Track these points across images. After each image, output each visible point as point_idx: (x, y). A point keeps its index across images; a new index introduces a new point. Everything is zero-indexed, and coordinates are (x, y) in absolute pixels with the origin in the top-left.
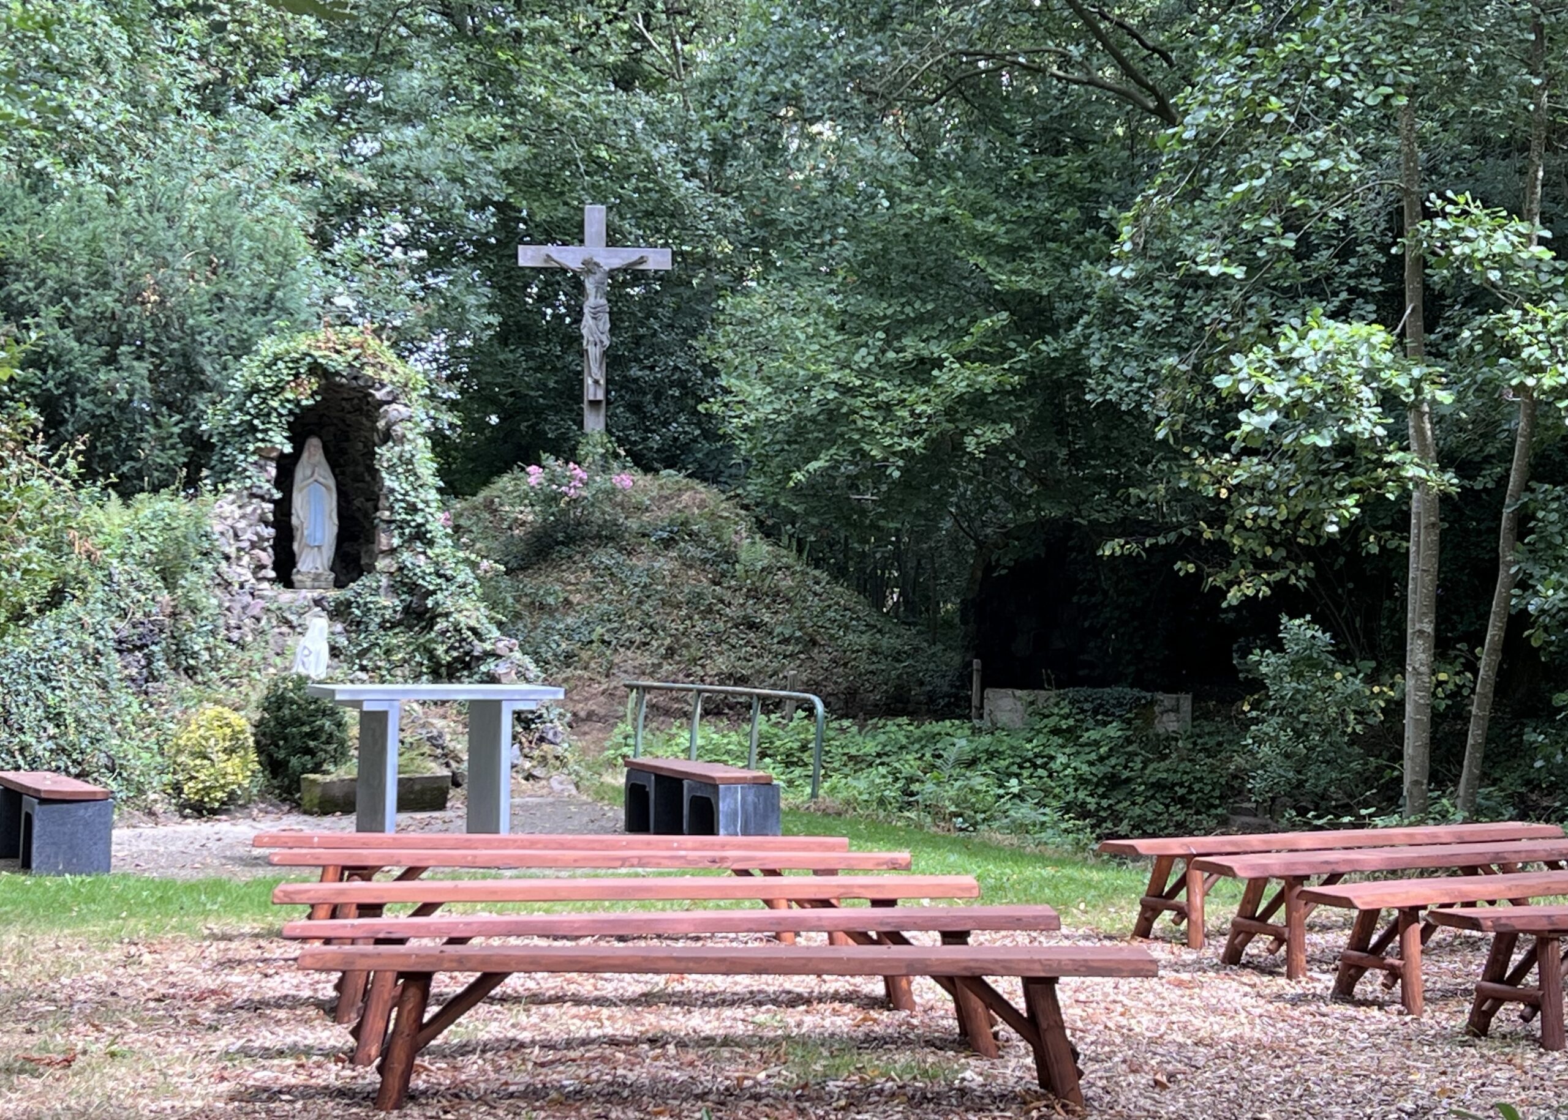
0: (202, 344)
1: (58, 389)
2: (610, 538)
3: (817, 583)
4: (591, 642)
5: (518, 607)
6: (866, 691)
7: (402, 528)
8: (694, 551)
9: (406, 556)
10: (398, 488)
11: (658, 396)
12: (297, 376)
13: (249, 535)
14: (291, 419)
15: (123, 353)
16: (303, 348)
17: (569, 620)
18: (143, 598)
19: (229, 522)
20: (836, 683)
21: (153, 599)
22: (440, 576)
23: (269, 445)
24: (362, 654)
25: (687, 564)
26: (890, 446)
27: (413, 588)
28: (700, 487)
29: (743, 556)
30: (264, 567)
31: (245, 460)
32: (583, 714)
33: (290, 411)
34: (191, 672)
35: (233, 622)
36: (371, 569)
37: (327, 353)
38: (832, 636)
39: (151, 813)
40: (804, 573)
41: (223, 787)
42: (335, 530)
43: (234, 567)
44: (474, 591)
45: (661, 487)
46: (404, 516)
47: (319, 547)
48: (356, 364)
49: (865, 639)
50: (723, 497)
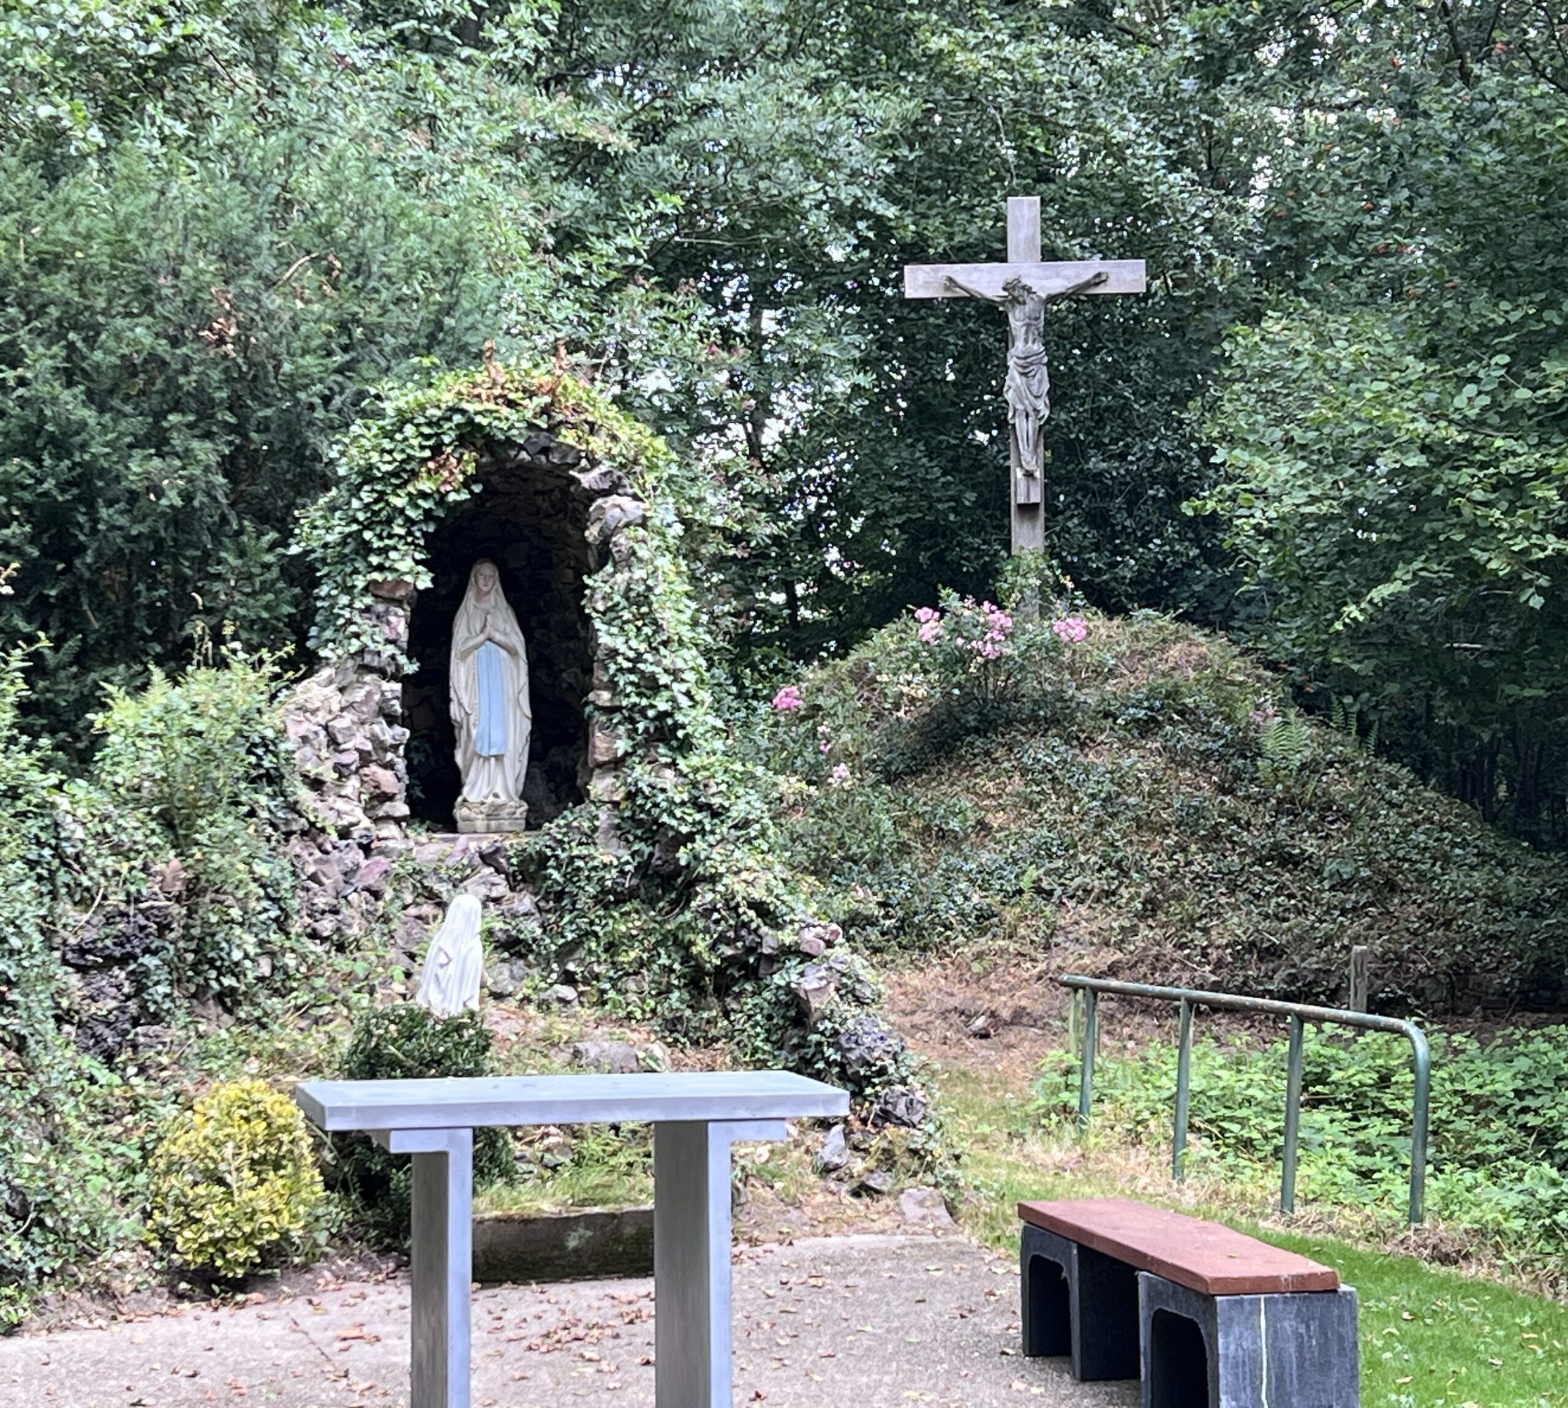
0: (312, 407)
1: (63, 491)
2: (1053, 721)
3: (1393, 786)
4: (1020, 892)
5: (904, 834)
6: (1485, 969)
7: (633, 721)
8: (1188, 739)
9: (640, 774)
10: (623, 649)
11: (1134, 499)
12: (437, 450)
13: (360, 741)
14: (431, 529)
15: (173, 427)
16: (449, 399)
17: (985, 857)
18: (124, 867)
19: (322, 717)
20: (1432, 956)
21: (145, 868)
22: (700, 808)
23: (390, 577)
24: (566, 951)
25: (1178, 759)
26: (1525, 552)
27: (652, 830)
28: (1198, 636)
29: (1269, 744)
30: (390, 798)
31: (350, 606)
32: (1006, 1014)
33: (427, 513)
34: (228, 1000)
35: (321, 902)
36: (580, 796)
37: (491, 406)
38: (1422, 874)
39: (107, 1293)
40: (1371, 770)
41: (248, 1239)
42: (527, 726)
43: (331, 800)
44: (763, 833)
45: (1135, 636)
46: (634, 699)
47: (499, 758)
48: (542, 423)
49: (1478, 878)
50: (1236, 650)
